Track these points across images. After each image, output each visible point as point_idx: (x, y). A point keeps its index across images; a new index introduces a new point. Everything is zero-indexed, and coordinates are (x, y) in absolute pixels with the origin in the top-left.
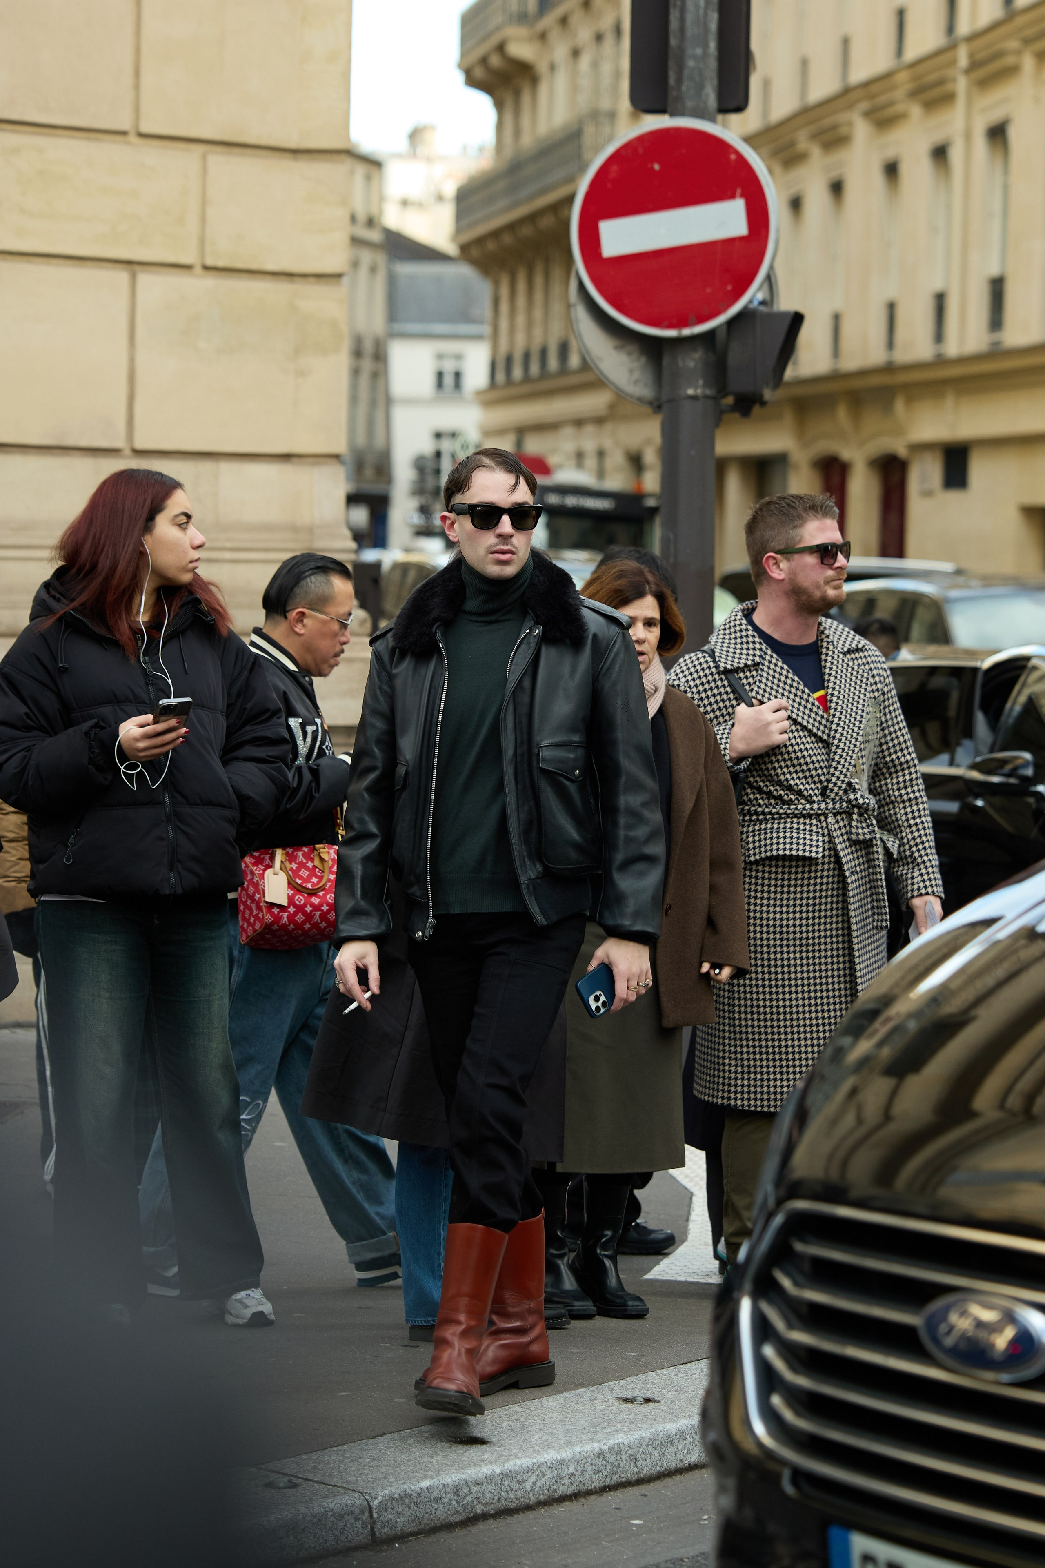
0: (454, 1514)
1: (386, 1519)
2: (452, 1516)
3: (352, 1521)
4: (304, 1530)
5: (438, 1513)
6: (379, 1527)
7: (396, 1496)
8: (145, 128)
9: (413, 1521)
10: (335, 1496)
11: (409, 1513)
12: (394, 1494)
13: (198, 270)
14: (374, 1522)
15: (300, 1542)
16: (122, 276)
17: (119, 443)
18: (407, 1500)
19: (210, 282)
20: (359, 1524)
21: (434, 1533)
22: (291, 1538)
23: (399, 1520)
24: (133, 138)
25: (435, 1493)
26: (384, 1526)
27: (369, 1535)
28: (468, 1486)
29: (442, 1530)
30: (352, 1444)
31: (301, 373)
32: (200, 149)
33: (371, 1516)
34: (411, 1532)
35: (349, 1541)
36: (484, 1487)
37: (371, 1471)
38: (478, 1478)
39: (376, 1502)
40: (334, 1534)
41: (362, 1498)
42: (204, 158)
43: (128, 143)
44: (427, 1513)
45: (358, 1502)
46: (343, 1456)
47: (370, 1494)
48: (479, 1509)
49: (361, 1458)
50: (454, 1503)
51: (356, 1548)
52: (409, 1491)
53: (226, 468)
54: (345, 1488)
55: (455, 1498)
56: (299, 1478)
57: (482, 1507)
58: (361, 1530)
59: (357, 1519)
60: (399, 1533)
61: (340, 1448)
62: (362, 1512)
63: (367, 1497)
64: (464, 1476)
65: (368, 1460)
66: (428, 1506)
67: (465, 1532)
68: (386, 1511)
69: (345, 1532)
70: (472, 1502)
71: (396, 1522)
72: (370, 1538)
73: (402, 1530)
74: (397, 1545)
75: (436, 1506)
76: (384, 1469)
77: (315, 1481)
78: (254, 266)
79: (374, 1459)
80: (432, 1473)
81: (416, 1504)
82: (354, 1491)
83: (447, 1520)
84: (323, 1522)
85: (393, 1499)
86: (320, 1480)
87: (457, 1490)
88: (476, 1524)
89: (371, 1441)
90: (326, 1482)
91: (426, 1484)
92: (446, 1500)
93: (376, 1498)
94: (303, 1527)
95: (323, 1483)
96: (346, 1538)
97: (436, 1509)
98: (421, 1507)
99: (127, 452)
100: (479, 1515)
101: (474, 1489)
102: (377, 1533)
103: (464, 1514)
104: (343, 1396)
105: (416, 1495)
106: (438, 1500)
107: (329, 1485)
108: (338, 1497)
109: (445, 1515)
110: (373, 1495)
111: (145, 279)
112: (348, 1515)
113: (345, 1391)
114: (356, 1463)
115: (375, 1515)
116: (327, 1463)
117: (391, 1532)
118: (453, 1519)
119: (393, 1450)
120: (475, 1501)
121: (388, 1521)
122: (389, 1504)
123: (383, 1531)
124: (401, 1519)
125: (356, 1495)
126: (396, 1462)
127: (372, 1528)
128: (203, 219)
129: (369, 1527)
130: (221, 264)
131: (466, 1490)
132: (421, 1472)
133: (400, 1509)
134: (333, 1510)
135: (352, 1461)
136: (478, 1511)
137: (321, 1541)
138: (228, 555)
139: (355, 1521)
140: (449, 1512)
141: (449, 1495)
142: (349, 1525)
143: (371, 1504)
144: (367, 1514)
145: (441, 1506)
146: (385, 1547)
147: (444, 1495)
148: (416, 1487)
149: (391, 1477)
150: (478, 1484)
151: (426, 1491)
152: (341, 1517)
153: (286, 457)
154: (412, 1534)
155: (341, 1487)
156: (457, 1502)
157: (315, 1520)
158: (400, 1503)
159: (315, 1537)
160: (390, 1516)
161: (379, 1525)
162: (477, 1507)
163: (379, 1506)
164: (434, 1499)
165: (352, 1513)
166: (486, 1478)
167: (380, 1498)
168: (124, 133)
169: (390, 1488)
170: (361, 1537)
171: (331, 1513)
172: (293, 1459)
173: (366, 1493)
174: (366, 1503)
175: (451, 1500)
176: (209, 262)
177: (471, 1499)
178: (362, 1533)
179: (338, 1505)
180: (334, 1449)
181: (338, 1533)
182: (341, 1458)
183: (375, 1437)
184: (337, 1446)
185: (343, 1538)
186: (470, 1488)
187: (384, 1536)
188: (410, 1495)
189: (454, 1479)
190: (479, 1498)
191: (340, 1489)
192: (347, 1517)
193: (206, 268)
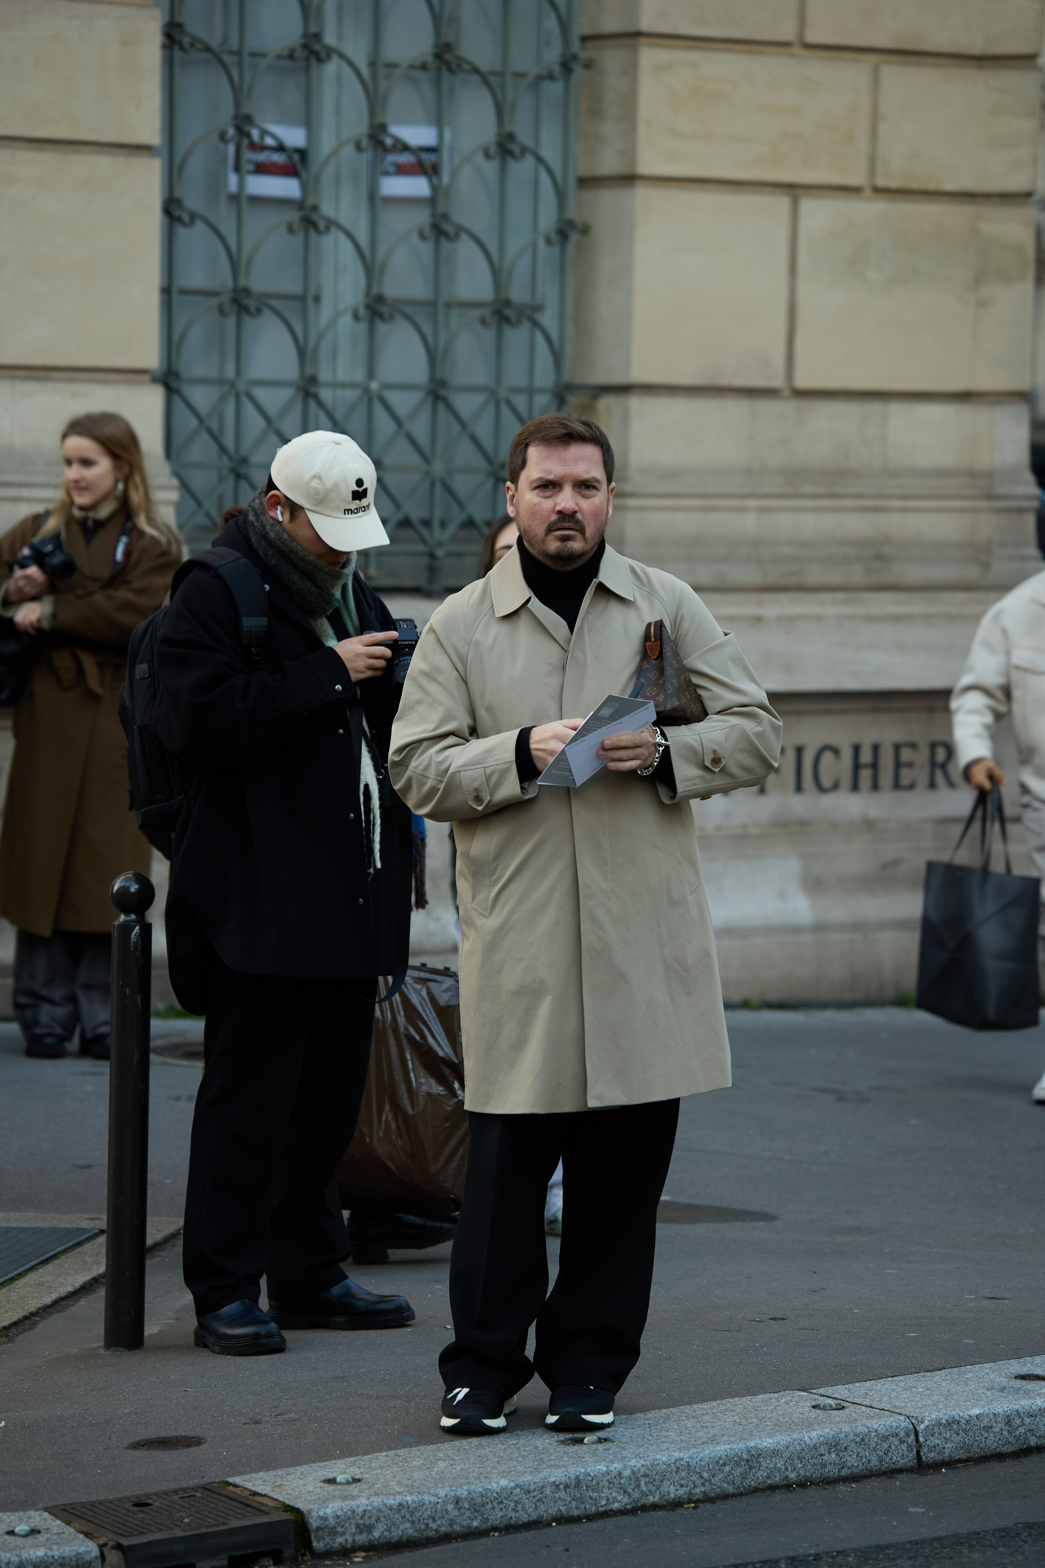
0: (1006, 1444)
1: (933, 1444)
2: (1004, 1446)
3: (897, 1443)
4: (846, 1448)
5: (989, 1442)
6: (926, 1451)
7: (944, 1421)
8: (812, 37)
9: (962, 1448)
10: (880, 1418)
11: (957, 1440)
12: (941, 1419)
13: (868, 193)
14: (919, 1446)
15: (842, 1460)
16: (783, 203)
17: (778, 382)
18: (955, 1427)
19: (881, 207)
20: (904, 1447)
21: (984, 1462)
22: (833, 1455)
23: (947, 1446)
24: (797, 50)
25: (985, 1422)
26: (931, 1451)
27: (915, 1458)
28: (1020, 1417)
29: (993, 1460)
30: (909, 1376)
31: (982, 304)
32: (873, 58)
33: (917, 1440)
34: (959, 1459)
35: (894, 1463)
36: (1038, 1419)
37: (921, 1398)
38: (1031, 1410)
39: (922, 1426)
40: (878, 1455)
41: (908, 1420)
42: (876, 70)
43: (792, 55)
44: (976, 1441)
45: (903, 1425)
46: (896, 1385)
47: (916, 1417)
48: (1033, 1441)
49: (914, 1387)
50: (1005, 1433)
51: (900, 1471)
52: (957, 1417)
53: (896, 409)
54: (892, 1412)
55: (1006, 1428)
56: (847, 1402)
57: (1036, 1440)
58: (906, 1453)
59: (902, 1441)
60: (947, 1459)
61: (895, 1378)
62: (908, 1435)
63: (914, 1421)
64: (1017, 1407)
65: (922, 1390)
66: (977, 1433)
67: (1017, 1462)
68: (933, 1435)
69: (890, 1454)
70: (1025, 1433)
71: (944, 1448)
72: (915, 1461)
73: (950, 1456)
74: (944, 1470)
75: (986, 1435)
76: (936, 1398)
77: (863, 1405)
78: (931, 186)
79: (928, 1389)
80: (984, 1403)
81: (965, 1431)
82: (900, 1414)
83: (998, 1450)
84: (866, 1441)
85: (940, 1424)
86: (868, 1404)
87: (1009, 1421)
88: (1029, 1456)
89: (928, 1374)
90: (873, 1406)
91: (976, 1411)
92: (997, 1430)
93: (922, 1422)
94: (845, 1445)
95: (871, 1407)
96: (891, 1459)
97: (985, 1438)
98: (971, 1434)
99: (787, 392)
100: (1032, 1447)
101: (1028, 1421)
102: (923, 1457)
103: (1016, 1445)
104: (912, 1336)
105: (965, 1422)
106: (987, 1428)
107: (876, 1409)
108: (883, 1419)
109: (996, 1444)
110: (920, 1419)
111: (808, 205)
112: (893, 1437)
113: (915, 1333)
114: (908, 1392)
115: (921, 1439)
116: (880, 1391)
117: (939, 1458)
118: (1004, 1449)
119: (949, 1382)
120: (1028, 1433)
121: (935, 1446)
122: (936, 1429)
123: (930, 1456)
124: (949, 1445)
125: (902, 1418)
126: (949, 1392)
127: (918, 1452)
128: (874, 136)
129: (915, 1450)
130: (893, 184)
131: (1018, 1422)
132: (973, 1401)
133: (948, 1435)
134: (876, 1431)
135: (905, 1389)
136: (1032, 1444)
137: (864, 1460)
138: (897, 503)
139: (900, 1443)
140: (1000, 1442)
141: (1000, 1425)
142: (893, 1447)
143: (917, 1428)
144: (912, 1437)
145: (992, 1435)
146: (931, 1471)
147: (995, 1425)
148: (965, 1414)
149: (941, 1404)
150: (1031, 1416)
151: (975, 1418)
152: (885, 1438)
153: (964, 397)
154: (960, 1461)
155: (889, 1411)
156: (1009, 1432)
157: (858, 1440)
158: (948, 1429)
159: (858, 1456)
160: (937, 1441)
161: (925, 1450)
162: (1031, 1439)
163: (926, 1430)
164: (984, 1428)
165: (897, 1435)
166: (1040, 1410)
167: (926, 1422)
168: (787, 44)
169: (937, 1414)
170: (906, 1460)
171: (875, 1434)
172: (845, 1386)
173: (913, 1417)
174: (911, 1426)
175: (1002, 1430)
176: (881, 182)
177: (1024, 1431)
178: (908, 1456)
179: (882, 1426)
180: (889, 1379)
181: (882, 1454)
182: (894, 1387)
183: (934, 1371)
184: (892, 1377)
185: (887, 1460)
186: (1023, 1420)
187: (931, 1461)
188: (959, 1422)
189: (1006, 1410)
190: (1033, 1430)
191: (886, 1412)
192: (892, 1439)
193: (877, 190)
